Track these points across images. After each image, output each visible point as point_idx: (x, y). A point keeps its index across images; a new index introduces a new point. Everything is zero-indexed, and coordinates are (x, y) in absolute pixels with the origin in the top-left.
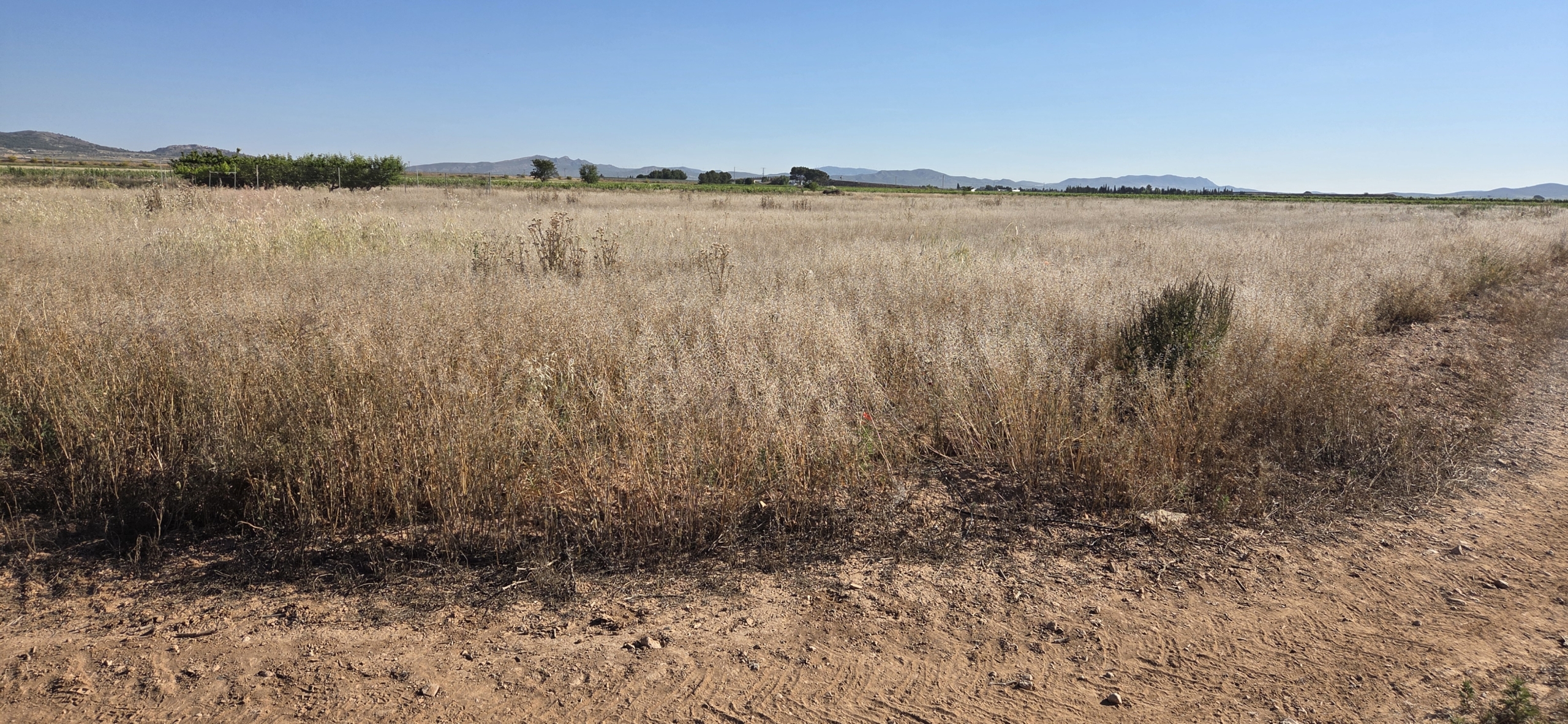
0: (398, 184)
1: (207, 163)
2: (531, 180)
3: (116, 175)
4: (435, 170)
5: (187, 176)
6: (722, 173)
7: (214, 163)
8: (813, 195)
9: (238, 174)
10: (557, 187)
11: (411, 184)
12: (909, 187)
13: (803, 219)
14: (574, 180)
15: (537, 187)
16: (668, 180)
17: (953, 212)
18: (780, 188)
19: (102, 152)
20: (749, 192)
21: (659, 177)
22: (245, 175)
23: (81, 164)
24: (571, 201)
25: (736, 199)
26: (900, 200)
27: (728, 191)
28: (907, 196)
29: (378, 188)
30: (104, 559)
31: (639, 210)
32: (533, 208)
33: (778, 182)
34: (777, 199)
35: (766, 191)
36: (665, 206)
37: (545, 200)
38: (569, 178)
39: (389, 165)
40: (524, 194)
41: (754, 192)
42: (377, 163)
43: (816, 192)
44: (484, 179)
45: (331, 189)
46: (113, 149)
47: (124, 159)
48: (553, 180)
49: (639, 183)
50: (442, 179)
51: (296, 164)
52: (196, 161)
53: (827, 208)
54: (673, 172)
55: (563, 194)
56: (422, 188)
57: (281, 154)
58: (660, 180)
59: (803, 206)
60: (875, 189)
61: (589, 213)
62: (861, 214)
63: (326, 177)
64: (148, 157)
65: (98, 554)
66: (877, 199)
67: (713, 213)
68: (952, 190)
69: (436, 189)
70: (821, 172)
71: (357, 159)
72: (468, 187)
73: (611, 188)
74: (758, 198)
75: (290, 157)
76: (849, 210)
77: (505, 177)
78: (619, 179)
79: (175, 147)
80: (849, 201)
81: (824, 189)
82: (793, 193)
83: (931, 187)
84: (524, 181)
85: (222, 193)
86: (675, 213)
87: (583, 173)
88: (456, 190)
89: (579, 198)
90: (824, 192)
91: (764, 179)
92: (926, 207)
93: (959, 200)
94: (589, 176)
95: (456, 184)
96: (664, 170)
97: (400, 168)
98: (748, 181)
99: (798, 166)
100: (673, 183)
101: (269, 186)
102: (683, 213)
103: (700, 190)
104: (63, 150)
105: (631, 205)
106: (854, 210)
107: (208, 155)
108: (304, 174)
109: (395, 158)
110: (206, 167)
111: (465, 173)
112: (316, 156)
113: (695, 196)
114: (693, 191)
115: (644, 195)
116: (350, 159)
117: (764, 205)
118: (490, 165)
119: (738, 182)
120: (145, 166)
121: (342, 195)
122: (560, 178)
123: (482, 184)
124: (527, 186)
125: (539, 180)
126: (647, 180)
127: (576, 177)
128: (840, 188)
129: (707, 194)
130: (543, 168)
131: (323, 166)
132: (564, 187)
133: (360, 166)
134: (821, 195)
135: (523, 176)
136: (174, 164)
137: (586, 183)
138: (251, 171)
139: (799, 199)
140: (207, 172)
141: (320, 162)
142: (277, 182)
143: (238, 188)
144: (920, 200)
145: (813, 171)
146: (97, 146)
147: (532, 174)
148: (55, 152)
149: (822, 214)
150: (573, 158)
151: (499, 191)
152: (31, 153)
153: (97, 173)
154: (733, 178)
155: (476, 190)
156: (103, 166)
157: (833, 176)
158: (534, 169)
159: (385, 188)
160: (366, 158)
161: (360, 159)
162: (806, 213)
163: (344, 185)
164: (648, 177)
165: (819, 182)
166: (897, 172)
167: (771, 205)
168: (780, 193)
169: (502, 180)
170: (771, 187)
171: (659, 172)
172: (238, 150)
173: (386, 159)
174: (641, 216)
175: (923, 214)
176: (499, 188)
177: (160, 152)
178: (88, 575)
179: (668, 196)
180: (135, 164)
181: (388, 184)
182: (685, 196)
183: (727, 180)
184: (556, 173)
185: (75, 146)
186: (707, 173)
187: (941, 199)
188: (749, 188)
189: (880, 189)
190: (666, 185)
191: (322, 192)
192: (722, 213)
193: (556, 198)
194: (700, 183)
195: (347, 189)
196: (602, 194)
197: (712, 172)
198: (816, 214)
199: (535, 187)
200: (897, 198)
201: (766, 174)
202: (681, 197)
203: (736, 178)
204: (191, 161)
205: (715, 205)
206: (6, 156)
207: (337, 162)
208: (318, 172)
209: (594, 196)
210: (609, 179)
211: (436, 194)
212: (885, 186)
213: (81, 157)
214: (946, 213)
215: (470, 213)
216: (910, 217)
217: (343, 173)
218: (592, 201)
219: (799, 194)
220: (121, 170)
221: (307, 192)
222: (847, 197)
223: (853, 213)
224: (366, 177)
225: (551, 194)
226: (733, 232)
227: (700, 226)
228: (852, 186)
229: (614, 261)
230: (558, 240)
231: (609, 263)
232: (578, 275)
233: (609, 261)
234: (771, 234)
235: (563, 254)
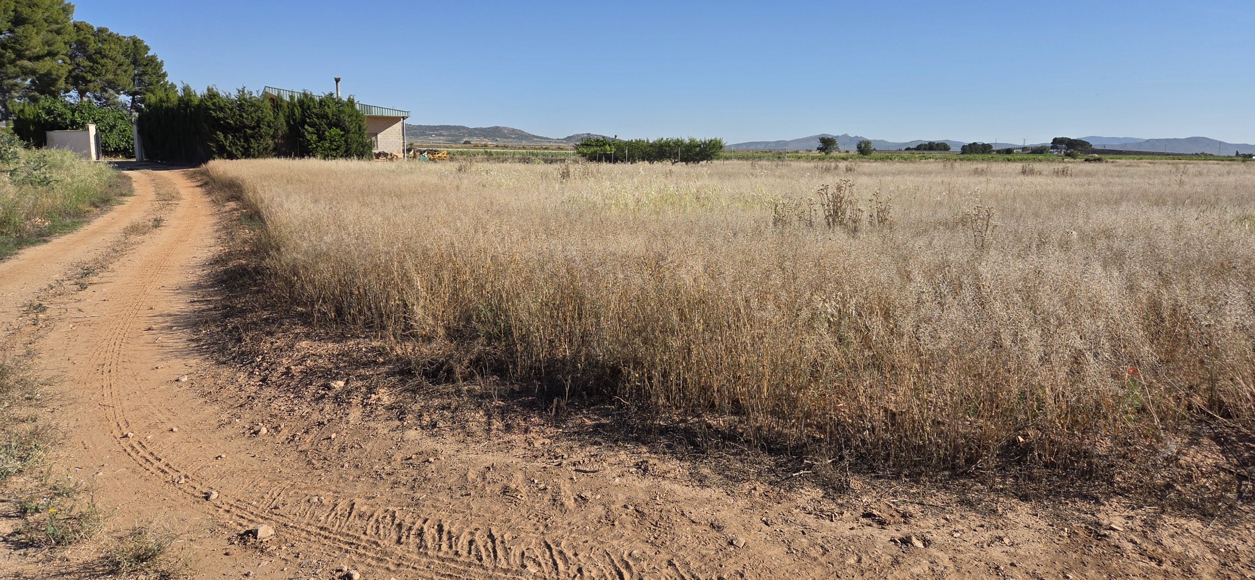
0: (718, 159)
1: (596, 146)
2: (816, 153)
3: (543, 155)
4: (745, 147)
5: (584, 155)
6: (983, 144)
7: (601, 146)
8: (1074, 162)
9: (615, 152)
10: (836, 159)
11: (727, 158)
12: (1180, 154)
13: (1064, 184)
14: (851, 153)
15: (821, 159)
16: (932, 152)
17: (1232, 179)
18: (1040, 157)
19: (535, 139)
20: (1009, 160)
21: (925, 149)
22: (619, 154)
23: (524, 148)
24: (849, 170)
25: (996, 167)
26: (1170, 167)
27: (989, 160)
28: (1177, 163)
29: (705, 162)
30: (534, 411)
31: (906, 177)
32: (819, 176)
33: (1038, 151)
34: (1037, 166)
35: (1026, 160)
36: (930, 173)
37: (828, 170)
38: (847, 152)
39: (714, 145)
40: (812, 165)
41: (1015, 161)
42: (705, 143)
43: (1077, 160)
44: (781, 153)
45: (673, 164)
46: (542, 138)
47: (548, 144)
48: (835, 154)
49: (906, 154)
50: (750, 154)
51: (651, 146)
52: (590, 145)
53: (1088, 174)
54: (938, 144)
55: (842, 165)
56: (735, 161)
57: (642, 139)
58: (925, 152)
59: (1064, 173)
60: (1142, 156)
61: (864, 180)
62: (1127, 180)
63: (670, 155)
64: (561, 143)
65: (531, 406)
66: (1145, 165)
67: (975, 179)
68: (1229, 157)
69: (745, 162)
70: (1083, 142)
71: (692, 141)
72: (768, 160)
73: (882, 159)
74: (1019, 166)
75: (648, 140)
76: (1112, 176)
77: (797, 152)
78: (889, 151)
79: (578, 136)
80: (1114, 168)
81: (1086, 157)
82: (1053, 161)
83: (1205, 155)
84: (811, 154)
85: (605, 166)
86: (939, 179)
87: (859, 147)
88: (759, 163)
89: (856, 168)
90: (1086, 160)
91: (1024, 149)
92: (1200, 174)
93: (1239, 167)
94: (864, 149)
95: (760, 158)
96: (930, 143)
97: (721, 147)
98: (1009, 151)
99: (1059, 136)
100: (937, 154)
101: (633, 161)
102: (946, 180)
103: (961, 160)
104: (514, 138)
105: (899, 173)
106: (1118, 176)
107: (598, 140)
108: (656, 152)
109: (718, 139)
110: (595, 149)
111: (767, 149)
112: (665, 139)
113: (957, 165)
114: (955, 160)
115: (911, 165)
116: (687, 141)
117: (1024, 172)
118: (785, 143)
119: (999, 152)
120: (559, 148)
121: (680, 167)
122: (840, 152)
123: (779, 158)
124: (813, 158)
125: (823, 153)
126: (914, 151)
127: (854, 150)
128: (1103, 156)
129: (968, 163)
130: (827, 144)
131: (669, 146)
132: (843, 159)
133: (694, 146)
134: (1082, 162)
135: (810, 151)
136: (577, 147)
137: (861, 155)
138: (623, 151)
139: (1061, 166)
140: (596, 152)
141: (667, 144)
142: (639, 159)
143: (614, 163)
144: (1193, 167)
145: (1075, 140)
146: (533, 136)
147: (818, 149)
148: (510, 140)
149: (1085, 180)
150: (852, 135)
151: (792, 163)
152: (497, 141)
153: (533, 154)
154: (994, 148)
155: (775, 163)
156: (536, 149)
157: (1096, 145)
158: (819, 144)
159: (709, 162)
160: (698, 140)
161: (694, 141)
162: (1068, 179)
163: (682, 160)
164: (915, 149)
165: (1082, 152)
166: (1168, 140)
167: (1032, 172)
168: (1040, 161)
169: (794, 154)
170: (1031, 156)
171: (925, 145)
172: (616, 136)
173: (711, 141)
174: (910, 181)
175: (1197, 181)
176: (792, 161)
177: (569, 139)
178: (525, 420)
179: (933, 165)
180: (554, 148)
181: (712, 159)
182: (948, 165)
183: (988, 150)
184: (837, 148)
185: (521, 136)
186: (970, 145)
187: (1217, 166)
188: (1009, 157)
189: (1147, 157)
190: (931, 155)
191: (666, 166)
192: (983, 179)
193: (836, 168)
194: (962, 153)
195: (684, 163)
196: (875, 164)
197: (975, 144)
198: (1077, 180)
199: (819, 159)
200: (1166, 165)
201: (1027, 144)
202: (945, 166)
203: (997, 149)
204: (587, 145)
205: (976, 172)
206: (483, 143)
207: (678, 143)
208: (666, 151)
209: (867, 166)
210: (881, 151)
211: (746, 165)
212: (1153, 154)
213: (524, 143)
214: (1223, 179)
215: (771, 180)
216: (1181, 183)
217: (682, 152)
218: (866, 170)
219: (1060, 162)
220: (546, 151)
221: (657, 165)
222: (1110, 164)
223: (1117, 179)
224: (697, 154)
225: (833, 165)
226: (994, 196)
227: (963, 190)
228: (1116, 154)
229: (886, 219)
230: (840, 202)
231: (882, 221)
232: (855, 230)
233: (882, 219)
234: (1031, 198)
235: (844, 213)
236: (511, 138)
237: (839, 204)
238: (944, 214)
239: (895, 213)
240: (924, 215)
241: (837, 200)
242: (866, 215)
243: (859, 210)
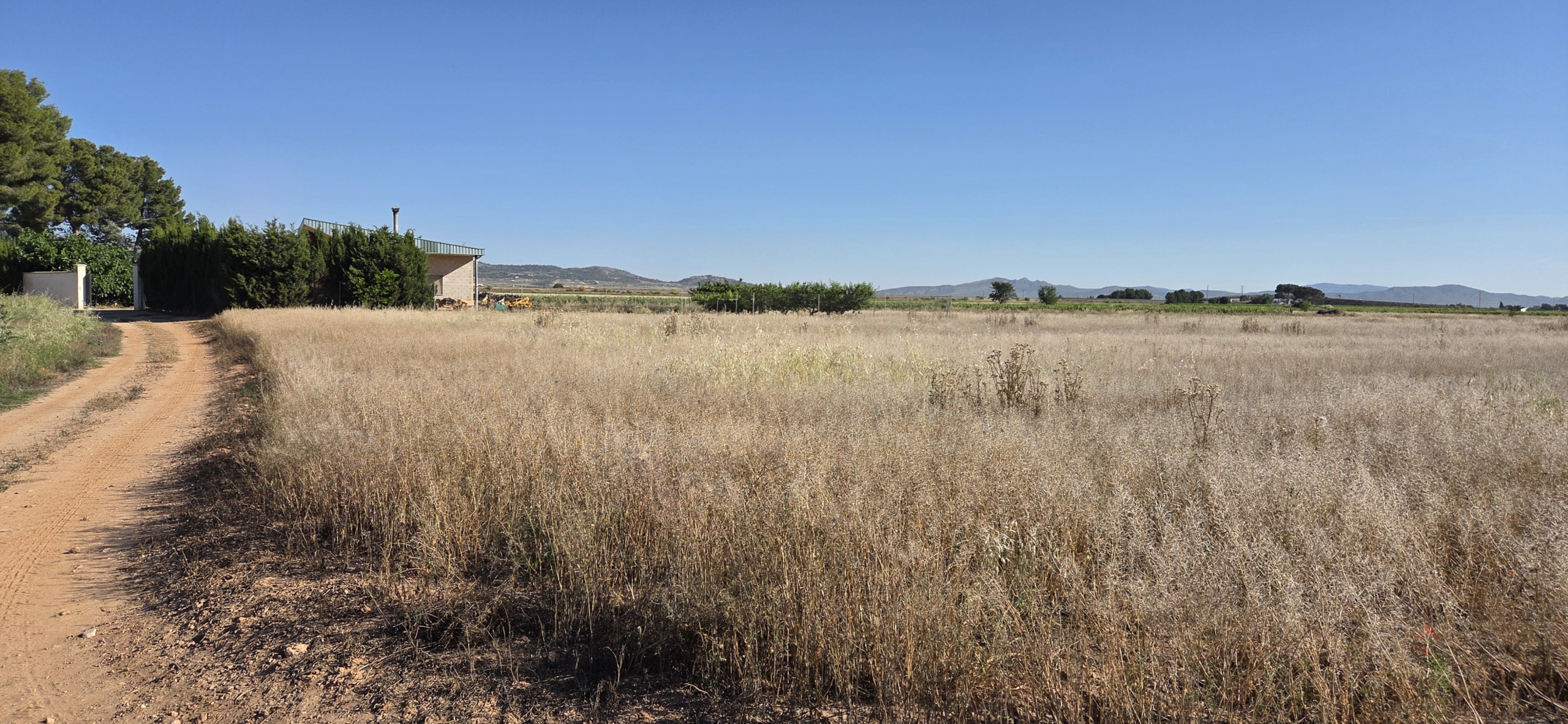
0: (868, 307)
1: (717, 291)
2: (989, 301)
3: (651, 301)
4: (901, 293)
5: (701, 302)
6: (1192, 292)
7: (721, 292)
8: (1305, 315)
9: (739, 300)
10: (1014, 309)
11: (879, 307)
12: (1432, 306)
13: (1294, 345)
14: (1032, 301)
15: (995, 309)
16: (1131, 300)
17: (1503, 339)
18: (1263, 308)
19: (643, 282)
20: (1225, 312)
21: (1122, 297)
22: (744, 301)
23: (629, 293)
24: (1029, 323)
25: (1212, 320)
26: (1422, 323)
27: (1200, 311)
28: (1430, 317)
29: (851, 311)
30: (571, 698)
31: (1100, 334)
32: (991, 333)
33: (1260, 300)
34: (1262, 320)
35: (1246, 311)
36: (1129, 328)
37: (1003, 323)
38: (1027, 299)
39: (861, 291)
40: (983, 316)
41: (1232, 312)
42: (851, 289)
43: (1309, 312)
44: (945, 301)
45: (812, 314)
46: (651, 280)
47: (659, 288)
48: (1011, 302)
49: (1099, 303)
50: (907, 302)
51: (784, 291)
52: (708, 290)
53: (1325, 331)
54: (1137, 291)
55: (1021, 316)
56: (889, 311)
57: (773, 283)
58: (1122, 300)
59: (1295, 329)
60: (1386, 308)
61: (1048, 338)
62: (1372, 340)
63: (808, 303)
64: (675, 286)
65: (566, 691)
66: (1391, 321)
67: (1185, 338)
68: (1492, 309)
69: (901, 312)
70: (1313, 290)
71: (835, 286)
72: (929, 309)
73: (1070, 309)
74: (1238, 320)
75: (780, 285)
76: (1356, 335)
77: (965, 299)
78: (1078, 299)
79: (696, 278)
80: (1354, 324)
81: (1318, 308)
82: (1278, 313)
83: (1463, 307)
84: (983, 303)
86: (1141, 337)
87: (1041, 295)
88: (918, 313)
89: (1037, 320)
90: (1320, 312)
91: (1243, 298)
92: (1463, 332)
93: (1505, 322)
94: (1048, 297)
95: (920, 307)
96: (1127, 290)
97: (871, 294)
98: (1224, 300)
99: (1285, 282)
100: (1137, 303)
101: (762, 311)
102: (1151, 338)
103: (1167, 311)
104: (617, 281)
105: (1092, 328)
106: (1363, 335)
107: (718, 285)
108: (790, 300)
109: (867, 284)
110: (715, 295)
111: (928, 296)
112: (801, 284)
113: (1162, 317)
114: (1159, 311)
115: (1106, 317)
116: (828, 286)
117: (1245, 328)
118: (951, 288)
119: (1211, 301)
120: (673, 294)
121: (819, 319)
122: (1018, 299)
123: (943, 307)
124: (985, 308)
125: (998, 301)
126: (1108, 300)
127: (1035, 298)
128: (1339, 308)
129: (1175, 315)
130: (1001, 290)
131: (807, 292)
132: (1022, 308)
133: (837, 292)
134: (1314, 315)
135: (982, 298)
136: (692, 293)
137: (1044, 304)
138: (749, 298)
139: (1290, 321)
140: (716, 299)
141: (804, 289)
142: (768, 307)
143: (738, 312)
144: (1454, 322)
145: (1304, 288)
147: (991, 296)
148: (611, 283)
149: (1322, 339)
150: (1032, 279)
151: (958, 313)
152: (595, 284)
153: (638, 301)
154: (1205, 297)
155: (937, 313)
156: (643, 294)
157: (1329, 294)
158: (993, 291)
159: (856, 312)
160: (842, 285)
161: (837, 286)
162: (1302, 339)
163: (822, 310)
164: (1110, 297)
165: (1312, 301)
166: (1415, 287)
167: (1255, 329)
168: (1263, 313)
169: (962, 302)
170: (1252, 307)
171: (1122, 292)
172: (741, 280)
173: (859, 286)
174: (1105, 340)
175: (1461, 341)
176: (958, 311)
177: (685, 282)
178: (556, 713)
179: (1132, 318)
180: (665, 293)
181: (859, 308)
182: (1151, 317)
183: (1198, 299)
184: (1014, 295)
185: (626, 278)
186: (1176, 292)
187: (1480, 321)
188: (1225, 307)
189: (1392, 308)
190: (1129, 305)
191: (803, 317)
192: (1196, 337)
193: (1013, 320)
194: (1167, 303)
195: (825, 313)
196: (1061, 316)
197: (1182, 291)
198: (1313, 339)
199: (993, 309)
200: (1417, 320)
201: (1246, 292)
202: (1147, 319)
203: (1209, 297)
204: (705, 290)
205: (1187, 328)
206: (578, 286)
207: (818, 289)
208: (802, 298)
209: (1052, 318)
210: (1068, 299)
211: (900, 317)
212: (1398, 305)
213: (629, 287)
214: (1494, 339)
215: (931, 338)
216: (1443, 345)
217: (822, 299)
218: (1051, 324)
219: (1287, 314)
220: (656, 297)
221: (792, 317)
222: (1349, 318)
223: (1361, 339)
224: (841, 302)
225: (1009, 316)
226: (1211, 361)
227: (1172, 353)
228: (1354, 305)
229: (1077, 396)
230: (1017, 372)
231: (1072, 398)
232: (1037, 412)
233: (1071, 396)
234: (1259, 365)
235: (1021, 388)
236: (613, 280)
237: (1015, 375)
238: (1151, 388)
239: (1088, 387)
240: (1125, 386)
241: (1013, 370)
242: (1051, 388)
243: (1041, 383)
